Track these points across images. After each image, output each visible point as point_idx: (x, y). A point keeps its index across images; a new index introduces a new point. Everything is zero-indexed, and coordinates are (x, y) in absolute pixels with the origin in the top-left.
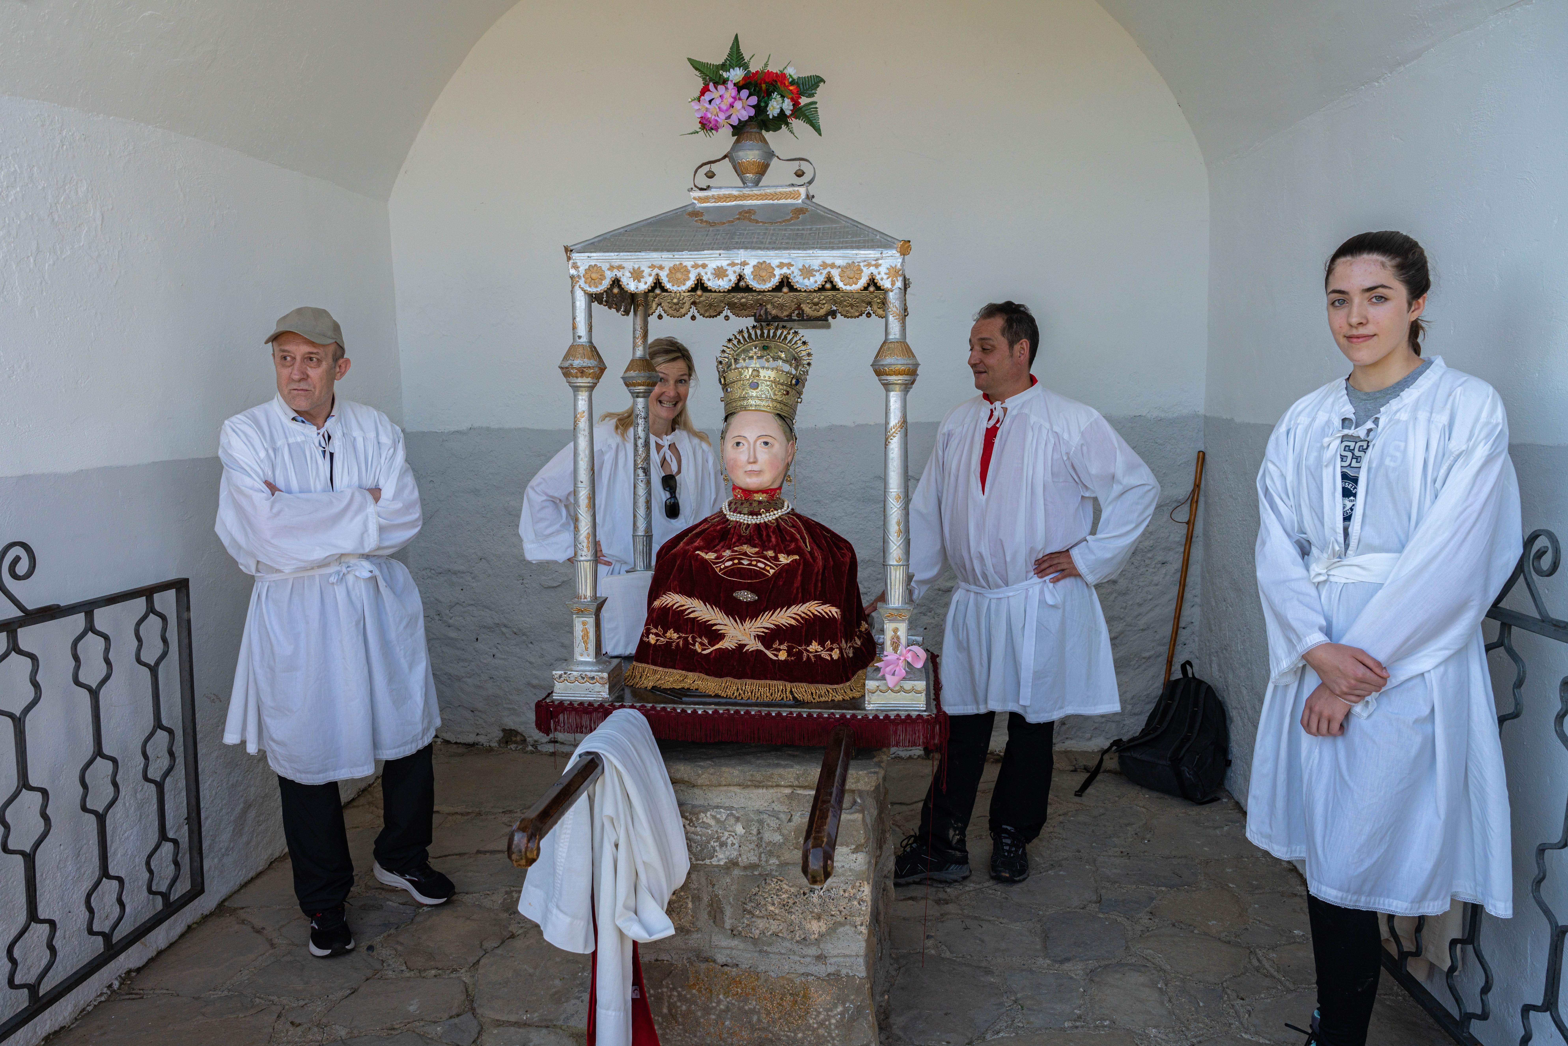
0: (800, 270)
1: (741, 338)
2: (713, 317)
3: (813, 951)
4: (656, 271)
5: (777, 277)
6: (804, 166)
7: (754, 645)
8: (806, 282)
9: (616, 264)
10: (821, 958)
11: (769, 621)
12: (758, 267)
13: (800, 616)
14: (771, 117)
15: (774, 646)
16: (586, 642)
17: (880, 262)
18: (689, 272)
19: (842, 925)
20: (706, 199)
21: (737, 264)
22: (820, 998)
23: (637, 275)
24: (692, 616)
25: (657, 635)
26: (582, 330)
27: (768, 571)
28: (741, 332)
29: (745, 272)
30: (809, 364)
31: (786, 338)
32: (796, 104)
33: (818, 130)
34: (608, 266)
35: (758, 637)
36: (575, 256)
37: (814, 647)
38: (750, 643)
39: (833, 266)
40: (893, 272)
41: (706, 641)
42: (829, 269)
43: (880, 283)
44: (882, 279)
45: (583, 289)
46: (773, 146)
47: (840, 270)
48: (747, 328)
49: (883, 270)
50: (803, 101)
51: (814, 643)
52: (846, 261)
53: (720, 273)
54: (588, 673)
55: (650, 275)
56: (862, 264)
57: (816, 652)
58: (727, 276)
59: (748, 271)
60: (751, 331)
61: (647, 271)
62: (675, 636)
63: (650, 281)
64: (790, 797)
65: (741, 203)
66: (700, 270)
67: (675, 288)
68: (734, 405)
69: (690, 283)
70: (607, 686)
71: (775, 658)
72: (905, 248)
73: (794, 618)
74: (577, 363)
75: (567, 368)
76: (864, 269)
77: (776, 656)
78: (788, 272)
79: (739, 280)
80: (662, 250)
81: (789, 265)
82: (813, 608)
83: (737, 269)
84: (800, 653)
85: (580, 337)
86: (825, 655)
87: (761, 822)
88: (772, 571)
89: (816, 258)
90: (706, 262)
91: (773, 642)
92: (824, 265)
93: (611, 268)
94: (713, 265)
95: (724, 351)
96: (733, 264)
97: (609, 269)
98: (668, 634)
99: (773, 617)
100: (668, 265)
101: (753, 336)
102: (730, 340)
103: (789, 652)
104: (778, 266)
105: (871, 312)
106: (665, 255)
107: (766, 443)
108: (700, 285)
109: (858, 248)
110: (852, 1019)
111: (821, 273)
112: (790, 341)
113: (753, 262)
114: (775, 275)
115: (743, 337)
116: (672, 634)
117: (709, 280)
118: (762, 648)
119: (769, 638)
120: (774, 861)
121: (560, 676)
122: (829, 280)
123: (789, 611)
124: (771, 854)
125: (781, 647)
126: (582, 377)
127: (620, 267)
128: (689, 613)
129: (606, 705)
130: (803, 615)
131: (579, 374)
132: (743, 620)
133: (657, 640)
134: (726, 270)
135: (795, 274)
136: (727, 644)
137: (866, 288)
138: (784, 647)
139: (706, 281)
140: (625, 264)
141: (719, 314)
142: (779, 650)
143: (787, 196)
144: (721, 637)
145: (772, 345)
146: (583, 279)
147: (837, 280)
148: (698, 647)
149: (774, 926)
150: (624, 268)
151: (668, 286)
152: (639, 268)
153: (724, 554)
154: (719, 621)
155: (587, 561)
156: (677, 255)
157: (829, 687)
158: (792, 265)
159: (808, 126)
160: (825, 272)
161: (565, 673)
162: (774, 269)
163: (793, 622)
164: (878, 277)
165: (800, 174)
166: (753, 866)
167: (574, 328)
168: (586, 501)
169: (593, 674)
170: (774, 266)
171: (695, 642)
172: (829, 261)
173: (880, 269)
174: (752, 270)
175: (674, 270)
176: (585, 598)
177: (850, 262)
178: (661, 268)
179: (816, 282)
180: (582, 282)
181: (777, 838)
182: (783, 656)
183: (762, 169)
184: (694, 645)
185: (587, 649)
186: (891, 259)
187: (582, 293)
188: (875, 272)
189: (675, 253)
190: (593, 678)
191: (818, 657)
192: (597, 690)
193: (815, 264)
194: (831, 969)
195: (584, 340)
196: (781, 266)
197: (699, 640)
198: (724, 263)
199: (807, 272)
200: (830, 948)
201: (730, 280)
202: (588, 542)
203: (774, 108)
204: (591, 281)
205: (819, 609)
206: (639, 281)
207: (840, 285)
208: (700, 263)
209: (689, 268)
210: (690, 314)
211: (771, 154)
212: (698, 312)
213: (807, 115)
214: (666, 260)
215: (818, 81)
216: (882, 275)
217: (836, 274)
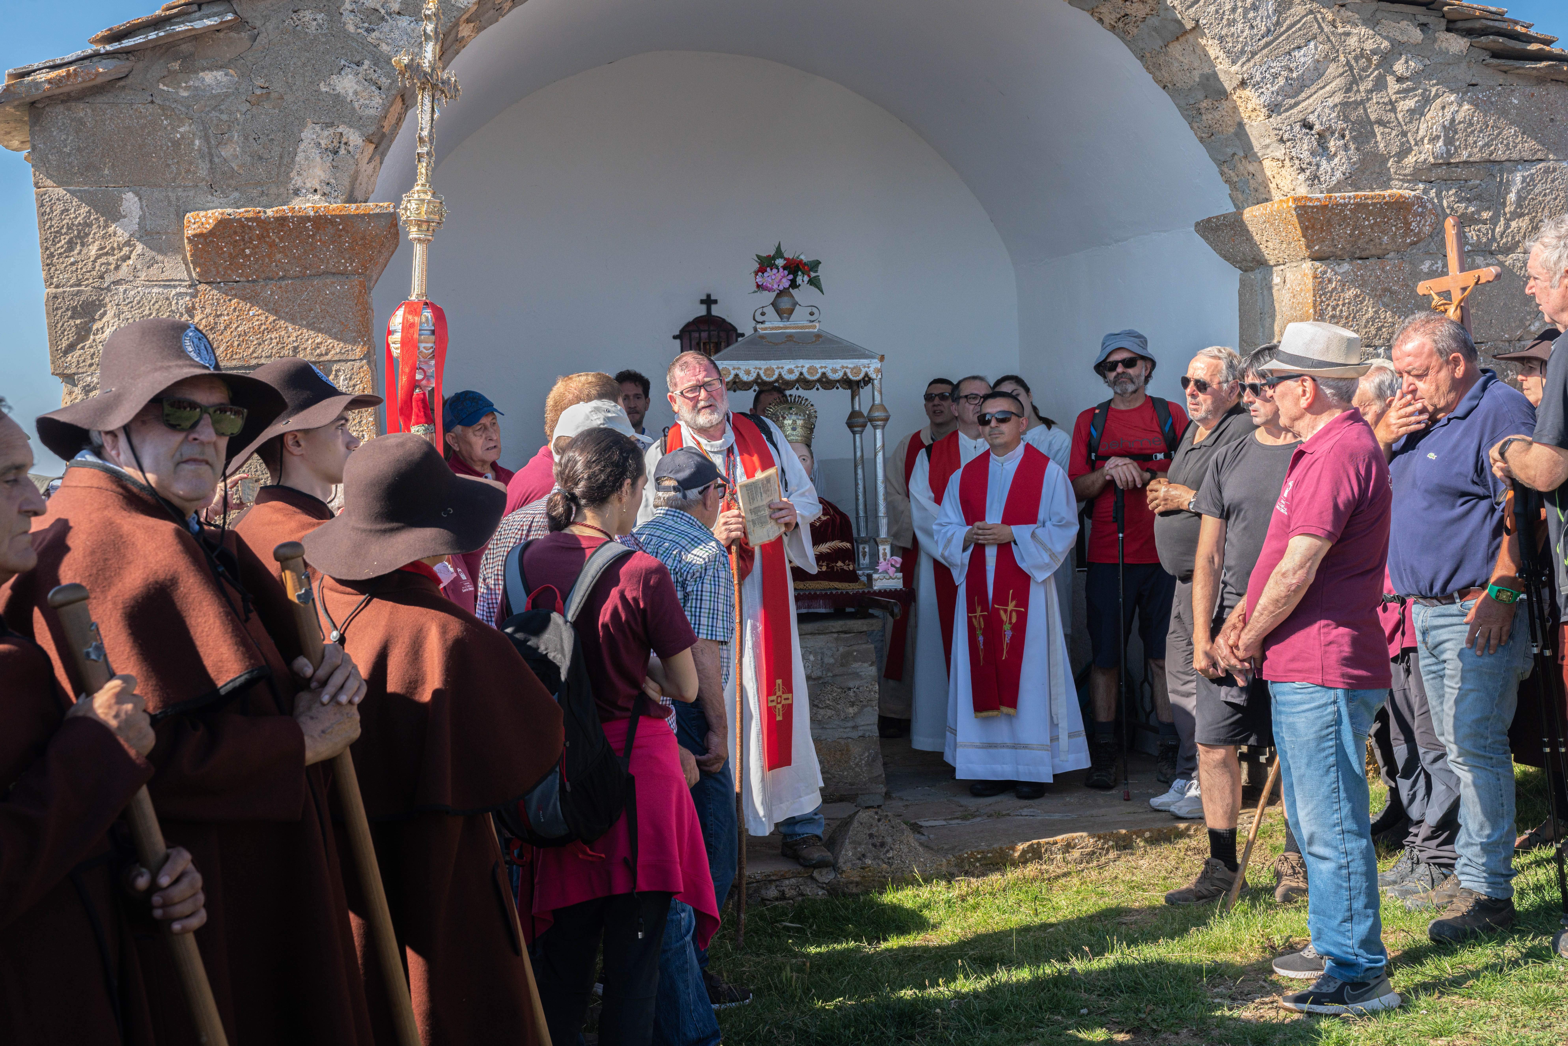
3: (850, 724)
4: (758, 370)
5: (820, 373)
6: (815, 310)
8: (834, 375)
9: (737, 367)
10: (855, 727)
12: (809, 369)
18: (775, 371)
19: (865, 706)
20: (766, 329)
21: (799, 367)
22: (856, 750)
23: (748, 373)
29: (803, 371)
37: (840, 564)
40: (878, 371)
42: (845, 369)
43: (870, 376)
44: (871, 374)
46: (797, 299)
49: (872, 369)
53: (791, 371)
55: (754, 372)
59: (805, 371)
61: (753, 370)
63: (754, 375)
64: (837, 639)
65: (786, 331)
72: (882, 358)
76: (862, 369)
79: (800, 375)
80: (760, 360)
83: (799, 369)
86: (845, 568)
87: (823, 653)
89: (838, 363)
90: (784, 366)
92: (843, 367)
93: (734, 369)
94: (787, 367)
96: (797, 367)
97: (732, 369)
100: (764, 367)
103: (827, 566)
106: (762, 362)
109: (859, 358)
110: (873, 761)
113: (807, 366)
114: (818, 372)
117: (785, 375)
120: (830, 674)
122: (845, 374)
124: (828, 670)
127: (739, 369)
134: (794, 370)
137: (863, 378)
139: (783, 376)
140: (741, 367)
143: (809, 327)
147: (849, 374)
149: (829, 713)
152: (748, 369)
156: (769, 362)
158: (827, 367)
159: (816, 289)
165: (812, 314)
166: (820, 678)
170: (818, 368)
173: (870, 369)
174: (807, 370)
175: (766, 370)
178: (760, 369)
181: (832, 661)
183: (791, 311)
186: (875, 364)
191: (842, 569)
193: (838, 367)
194: (860, 734)
198: (793, 367)
199: (835, 371)
200: (860, 721)
203: (799, 280)
207: (851, 376)
208: (780, 366)
213: (815, 282)
214: (763, 365)
215: (817, 263)
216: (871, 372)
217: (848, 371)
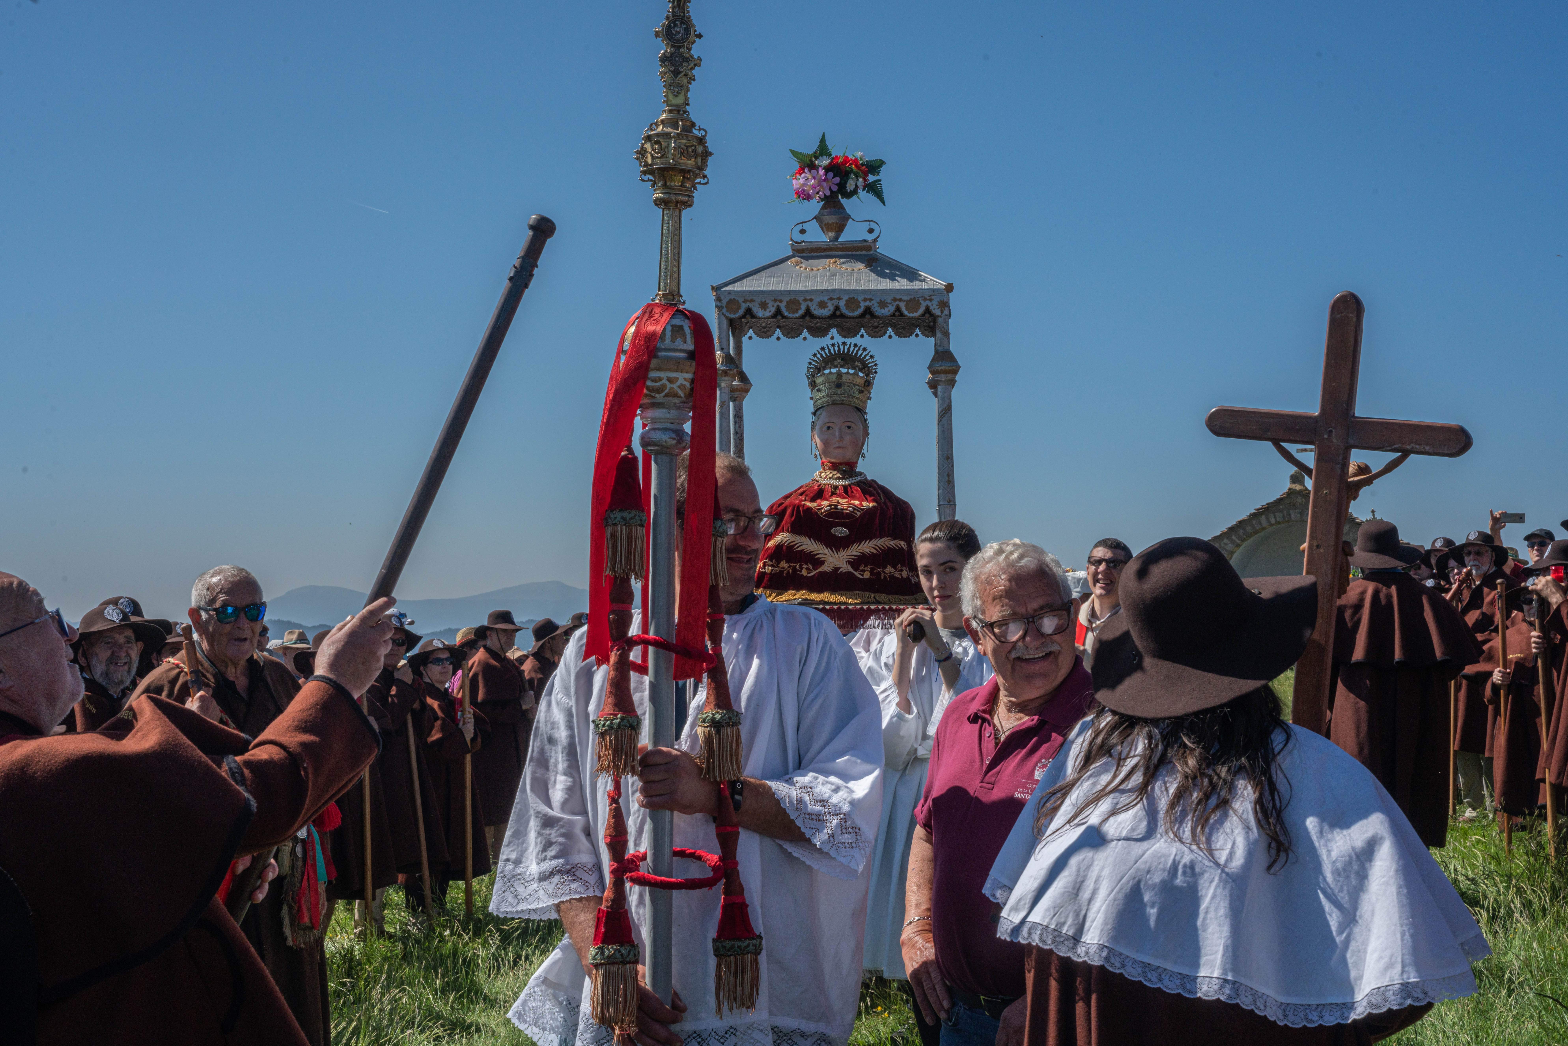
0: (879, 303)
4: (779, 302)
7: (846, 568)
8: (882, 311)
9: (749, 298)
12: (849, 301)
14: (848, 191)
17: (933, 297)
18: (802, 303)
21: (836, 298)
23: (764, 306)
25: (772, 566)
29: (840, 304)
32: (866, 180)
33: (882, 200)
34: (743, 299)
35: (849, 562)
37: (889, 569)
39: (902, 300)
40: (942, 304)
41: (811, 567)
42: (899, 302)
43: (934, 312)
45: (725, 314)
46: (848, 210)
47: (906, 302)
50: (871, 178)
51: (889, 567)
52: (910, 297)
53: (823, 305)
55: (774, 305)
56: (922, 299)
58: (829, 306)
61: (772, 302)
62: (786, 565)
63: (774, 309)
66: (810, 302)
67: (791, 315)
69: (801, 312)
76: (922, 302)
78: (871, 304)
79: (837, 309)
81: (872, 299)
82: (887, 542)
83: (836, 301)
84: (879, 573)
86: (897, 575)
90: (814, 297)
91: (860, 565)
92: (895, 300)
93: (746, 300)
94: (817, 299)
96: (833, 298)
97: (743, 302)
98: (781, 565)
100: (787, 298)
104: (863, 301)
108: (808, 313)
111: (894, 305)
113: (846, 297)
114: (862, 306)
116: (784, 564)
117: (816, 309)
119: (857, 562)
122: (898, 309)
127: (752, 301)
132: (838, 550)
134: (828, 302)
135: (876, 305)
136: (826, 568)
137: (923, 315)
138: (868, 568)
139: (813, 311)
140: (755, 298)
144: (822, 563)
147: (903, 309)
148: (804, 572)
150: (754, 301)
151: (786, 314)
154: (820, 552)
160: (896, 304)
162: (860, 302)
163: (874, 551)
164: (931, 308)
171: (801, 568)
172: (898, 297)
173: (934, 302)
174: (846, 302)
175: (790, 303)
177: (912, 297)
178: (782, 300)
179: (890, 311)
180: (725, 309)
182: (867, 575)
184: (801, 571)
186: (940, 295)
187: (725, 318)
188: (931, 304)
193: (889, 299)
196: (865, 300)
197: (805, 566)
198: (825, 298)
199: (883, 304)
201: (831, 309)
203: (851, 185)
204: (731, 309)
205: (892, 543)
206: (766, 309)
207: (906, 313)
208: (808, 298)
209: (802, 301)
211: (846, 217)
213: (874, 190)
215: (881, 163)
216: (934, 306)
217: (902, 306)
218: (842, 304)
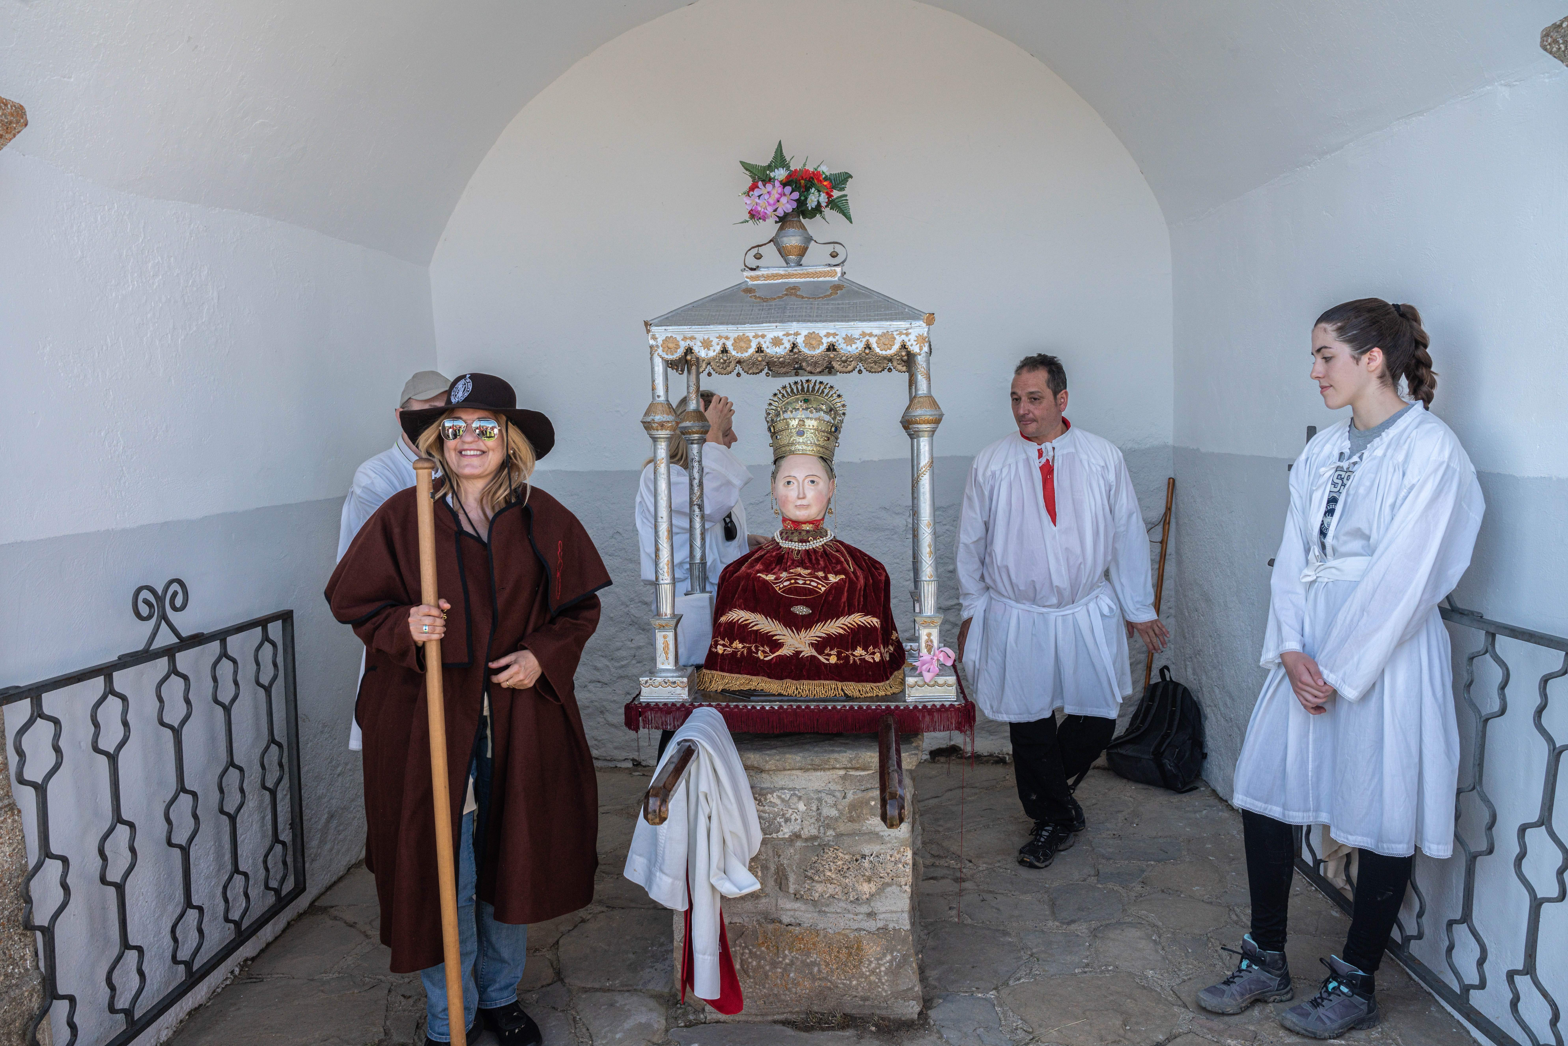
0: (844, 338)
1: (784, 392)
2: (756, 373)
3: (865, 909)
4: (723, 340)
5: (825, 345)
6: (838, 248)
7: (808, 652)
8: (849, 348)
9: (689, 336)
10: (871, 915)
11: (822, 631)
12: (809, 337)
13: (847, 626)
14: (810, 208)
15: (826, 652)
16: (666, 653)
17: (910, 331)
18: (750, 341)
19: (889, 885)
20: (757, 278)
21: (791, 334)
22: (871, 949)
23: (707, 344)
24: (755, 628)
25: (724, 645)
26: (660, 391)
27: (820, 589)
28: (784, 387)
29: (797, 340)
30: (844, 414)
31: (823, 392)
32: (829, 196)
33: (849, 219)
34: (682, 337)
36: (654, 329)
37: (859, 651)
38: (806, 650)
39: (871, 335)
40: (921, 339)
41: (767, 649)
42: (867, 338)
43: (910, 348)
44: (912, 345)
45: (660, 356)
46: (811, 232)
47: (876, 338)
48: (790, 384)
49: (912, 337)
50: (836, 194)
52: (882, 331)
53: (777, 342)
54: (670, 679)
55: (718, 344)
56: (895, 333)
57: (861, 656)
58: (783, 344)
60: (793, 386)
61: (715, 341)
62: (740, 646)
63: (718, 348)
64: (844, 778)
65: (786, 280)
66: (760, 339)
67: (739, 355)
68: (783, 449)
69: (752, 351)
70: (687, 689)
71: (827, 662)
72: (930, 320)
73: (842, 628)
74: (658, 418)
75: (649, 422)
76: (897, 337)
77: (828, 660)
78: (834, 340)
79: (793, 348)
80: (727, 324)
81: (835, 335)
82: (857, 619)
83: (791, 338)
84: (848, 657)
85: (659, 397)
86: (868, 658)
87: (820, 800)
88: (823, 589)
89: (856, 328)
90: (765, 333)
91: (825, 648)
92: (864, 334)
93: (685, 339)
94: (770, 335)
95: (770, 404)
96: (788, 335)
97: (682, 340)
98: (734, 645)
99: (825, 627)
100: (733, 335)
101: (795, 391)
102: (775, 395)
103: (839, 656)
104: (825, 336)
105: (892, 368)
106: (731, 327)
107: (813, 482)
108: (760, 352)
109: (892, 320)
110: (899, 966)
111: (861, 341)
112: (827, 395)
113: (804, 332)
114: (823, 343)
115: (786, 391)
116: (738, 645)
117: (768, 348)
118: (815, 654)
119: (820, 646)
120: (830, 832)
121: (646, 682)
122: (868, 346)
123: (837, 622)
124: (828, 826)
125: (832, 652)
126: (662, 430)
127: (692, 338)
128: (753, 626)
129: (687, 705)
130: (849, 625)
131: (659, 428)
132: (799, 630)
133: (725, 650)
134: (782, 339)
135: (840, 342)
137: (898, 353)
138: (834, 652)
139: (765, 349)
140: (696, 336)
141: (761, 371)
142: (830, 655)
143: (825, 274)
145: (812, 398)
146: (661, 348)
147: (874, 346)
148: (760, 655)
149: (831, 889)
150: (695, 339)
151: (733, 353)
152: (708, 338)
153: (781, 575)
154: (779, 632)
155: (667, 584)
156: (740, 327)
157: (873, 685)
158: (837, 335)
159: (841, 215)
160: (864, 340)
161: (650, 679)
162: (822, 338)
163: (842, 631)
164: (908, 344)
165: (834, 255)
166: (814, 838)
167: (653, 389)
168: (666, 534)
169: (674, 679)
170: (822, 336)
171: (757, 650)
172: (868, 331)
173: (910, 337)
174: (804, 339)
175: (738, 340)
176: (666, 615)
177: (885, 331)
178: (727, 338)
179: (857, 348)
180: (660, 350)
181: (834, 813)
182: (833, 660)
183: (802, 252)
184: (757, 653)
185: (667, 659)
186: (919, 328)
187: (660, 360)
188: (906, 339)
189: (739, 326)
190: (674, 683)
191: (863, 660)
192: (678, 692)
193: (856, 334)
194: (880, 924)
195: (662, 399)
196: (828, 335)
197: (761, 648)
198: (780, 334)
199: (849, 340)
200: (879, 906)
201: (786, 348)
202: (668, 569)
203: (812, 201)
204: (667, 349)
205: (862, 620)
206: (709, 349)
207: (877, 350)
208: (760, 333)
209: (751, 338)
210: (736, 372)
211: (809, 239)
212: (743, 370)
213: (839, 206)
214: (731, 332)
215: (847, 177)
216: (912, 342)
217: (873, 341)
218: (800, 340)
